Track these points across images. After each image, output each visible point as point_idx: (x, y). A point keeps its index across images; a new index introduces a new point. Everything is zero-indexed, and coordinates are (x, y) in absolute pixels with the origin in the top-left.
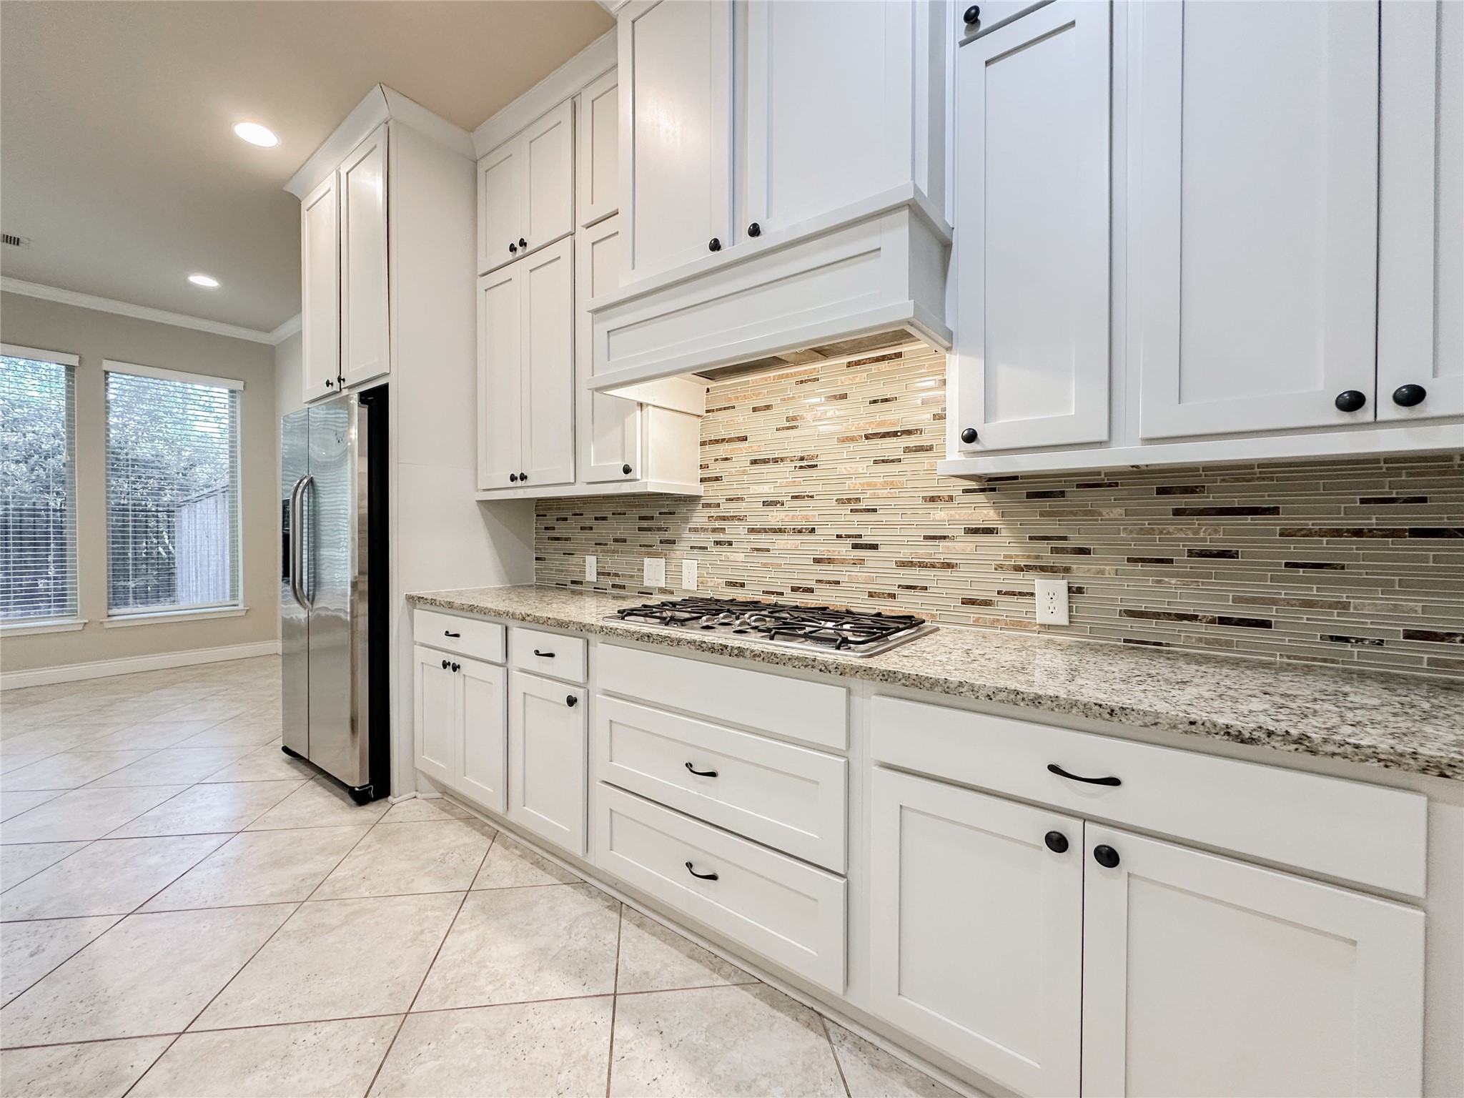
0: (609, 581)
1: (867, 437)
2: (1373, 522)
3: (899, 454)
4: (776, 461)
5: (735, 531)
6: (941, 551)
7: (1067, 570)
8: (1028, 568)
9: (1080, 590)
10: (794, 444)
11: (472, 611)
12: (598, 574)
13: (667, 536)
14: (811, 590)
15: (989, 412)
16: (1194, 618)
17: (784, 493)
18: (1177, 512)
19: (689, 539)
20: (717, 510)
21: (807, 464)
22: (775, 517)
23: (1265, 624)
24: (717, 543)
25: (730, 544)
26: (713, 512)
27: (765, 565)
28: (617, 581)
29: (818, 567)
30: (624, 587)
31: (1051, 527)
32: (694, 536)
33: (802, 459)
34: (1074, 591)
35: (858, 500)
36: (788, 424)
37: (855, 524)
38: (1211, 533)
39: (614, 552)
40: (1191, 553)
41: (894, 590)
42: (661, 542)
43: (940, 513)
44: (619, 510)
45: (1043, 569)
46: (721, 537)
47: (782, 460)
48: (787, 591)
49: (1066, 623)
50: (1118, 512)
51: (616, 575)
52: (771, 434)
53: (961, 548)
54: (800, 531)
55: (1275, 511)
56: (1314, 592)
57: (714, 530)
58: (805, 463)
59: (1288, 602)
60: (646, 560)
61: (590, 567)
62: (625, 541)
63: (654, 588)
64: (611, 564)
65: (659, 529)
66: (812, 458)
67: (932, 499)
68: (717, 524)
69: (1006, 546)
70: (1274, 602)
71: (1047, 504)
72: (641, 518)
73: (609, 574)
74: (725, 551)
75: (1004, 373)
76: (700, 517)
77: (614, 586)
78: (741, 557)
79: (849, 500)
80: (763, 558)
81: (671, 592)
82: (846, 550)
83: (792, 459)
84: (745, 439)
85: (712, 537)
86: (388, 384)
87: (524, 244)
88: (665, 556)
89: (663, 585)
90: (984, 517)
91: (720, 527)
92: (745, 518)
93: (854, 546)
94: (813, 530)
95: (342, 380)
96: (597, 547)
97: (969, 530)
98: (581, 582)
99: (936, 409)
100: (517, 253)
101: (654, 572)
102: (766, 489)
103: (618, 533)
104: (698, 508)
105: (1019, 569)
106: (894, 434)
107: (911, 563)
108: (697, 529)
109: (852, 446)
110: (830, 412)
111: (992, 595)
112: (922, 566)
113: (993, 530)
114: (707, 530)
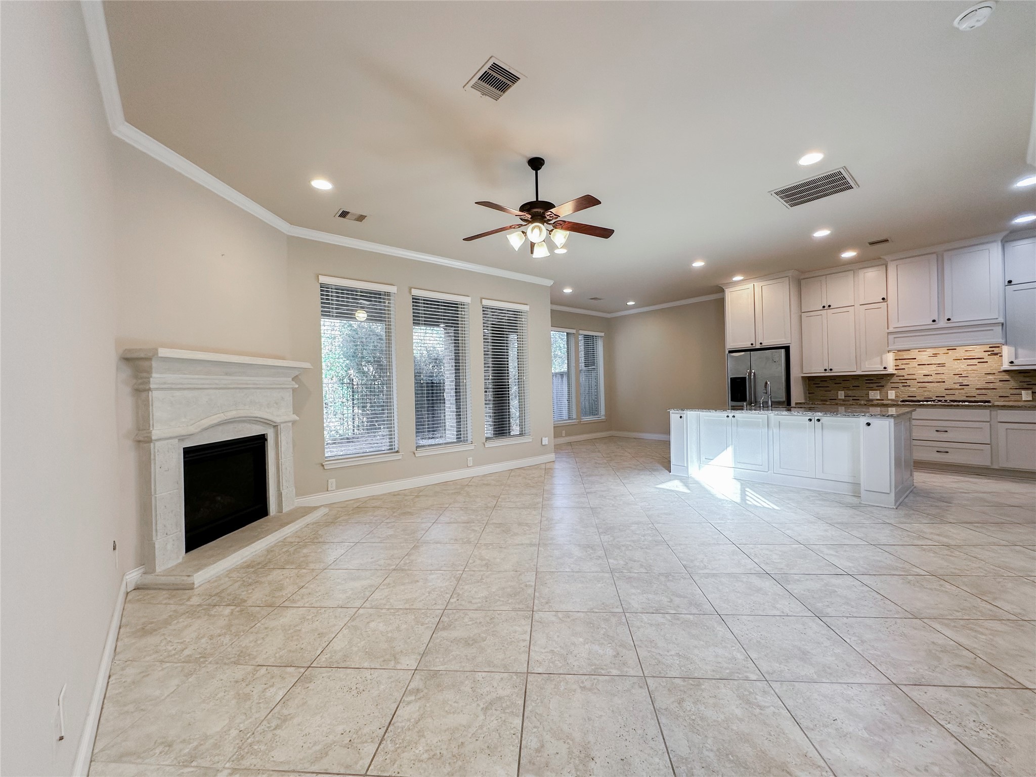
0: (851, 398)
1: (964, 359)
3: (977, 363)
4: (928, 364)
5: (911, 383)
6: (991, 386)
7: (1032, 388)
8: (1020, 388)
10: (935, 360)
12: (845, 396)
13: (879, 385)
14: (944, 397)
15: (1016, 358)
17: (932, 373)
19: (890, 385)
20: (903, 377)
21: (942, 365)
22: (929, 379)
24: (903, 386)
25: (910, 386)
26: (901, 378)
28: (855, 398)
29: (947, 391)
30: (859, 400)
31: (1028, 379)
33: (939, 364)
34: (1033, 393)
35: (961, 374)
36: (933, 355)
37: (961, 380)
39: (853, 390)
41: (975, 395)
42: (877, 386)
43: (991, 377)
45: (1023, 389)
47: (931, 364)
49: (1031, 399)
51: (854, 396)
54: (939, 382)
57: (902, 383)
60: (870, 392)
61: (841, 394)
62: (859, 386)
63: (874, 399)
64: (850, 393)
65: (876, 383)
67: (988, 374)
68: (903, 381)
69: (1013, 384)
71: (1025, 375)
72: (866, 380)
73: (851, 396)
74: (907, 388)
75: (1021, 350)
76: (895, 379)
77: (853, 400)
78: (915, 389)
79: (958, 374)
80: (925, 389)
81: (883, 400)
82: (957, 386)
83: (935, 364)
84: (915, 359)
85: (901, 385)
86: (789, 346)
87: (829, 306)
88: (879, 390)
89: (879, 398)
90: (1007, 377)
91: (905, 382)
92: (916, 379)
93: (960, 385)
94: (944, 382)
95: (761, 344)
96: (844, 388)
97: (1000, 381)
98: (835, 399)
99: (989, 353)
100: (825, 308)
101: (875, 395)
102: (925, 372)
103: (855, 385)
104: (895, 377)
105: (1016, 389)
106: (974, 359)
107: (981, 389)
108: (894, 383)
109: (959, 361)
110: (950, 353)
111: (1008, 395)
112: (985, 389)
113: (1009, 381)
114: (899, 383)
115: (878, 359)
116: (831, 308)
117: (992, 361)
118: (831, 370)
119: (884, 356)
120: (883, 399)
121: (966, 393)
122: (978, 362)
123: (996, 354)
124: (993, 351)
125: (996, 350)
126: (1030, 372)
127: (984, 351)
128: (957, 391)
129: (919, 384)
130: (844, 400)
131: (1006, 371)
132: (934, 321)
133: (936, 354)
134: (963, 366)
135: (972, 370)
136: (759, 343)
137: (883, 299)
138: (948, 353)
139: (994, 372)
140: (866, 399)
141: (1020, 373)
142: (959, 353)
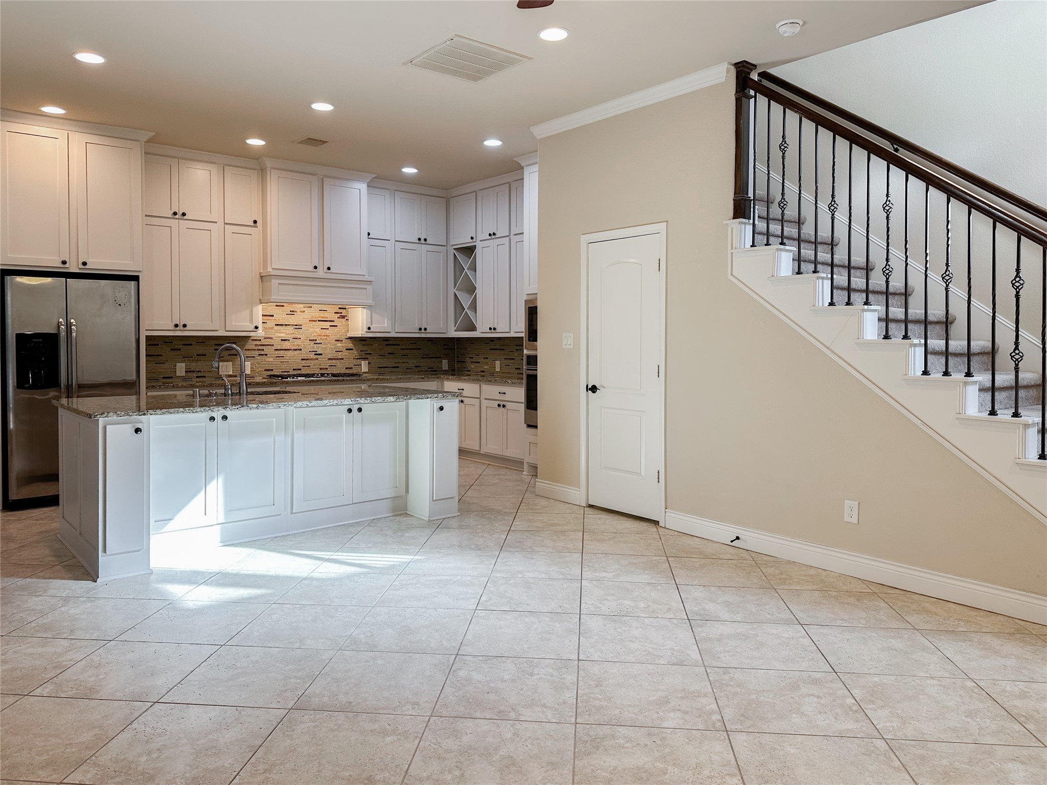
0: (195, 375)
1: (319, 321)
2: (411, 347)
4: (286, 325)
5: (269, 350)
6: (340, 355)
7: (368, 358)
8: (360, 358)
9: (370, 363)
10: (292, 320)
11: (211, 386)
12: (186, 372)
13: (231, 352)
14: (300, 369)
15: (372, 323)
16: (389, 367)
17: (290, 337)
18: (386, 345)
19: (245, 353)
20: (259, 342)
21: (298, 327)
22: (286, 345)
23: (398, 367)
24: (260, 355)
25: (266, 355)
26: (258, 343)
27: (281, 362)
28: (200, 374)
29: (303, 362)
30: (205, 377)
31: (364, 348)
32: (248, 352)
33: (296, 325)
34: (369, 363)
35: (316, 340)
36: (291, 313)
37: (315, 347)
38: (390, 349)
39: (197, 360)
40: (388, 354)
41: (327, 367)
42: (229, 355)
43: (339, 344)
45: (363, 358)
46: (262, 353)
47: (289, 325)
49: (368, 371)
50: (377, 344)
51: (199, 371)
52: (284, 316)
53: (347, 353)
54: (296, 350)
55: (399, 345)
56: (404, 360)
59: (401, 363)
60: (220, 363)
61: (181, 369)
62: (205, 355)
64: (194, 366)
66: (300, 325)
67: (337, 340)
68: (260, 348)
69: (355, 353)
70: (399, 363)
71: (364, 343)
72: (216, 345)
73: (194, 371)
74: (264, 358)
75: (374, 314)
76: (250, 345)
77: (197, 377)
78: (272, 359)
79: (313, 340)
82: (312, 356)
83: (293, 325)
84: (273, 316)
85: (257, 353)
86: (138, 276)
87: (184, 214)
88: (232, 361)
90: (350, 345)
91: (261, 348)
92: (273, 345)
93: (315, 354)
94: (301, 350)
95: (84, 264)
96: (186, 358)
97: (346, 349)
98: (172, 377)
99: (339, 315)
100: (177, 216)
101: (226, 368)
102: (282, 335)
103: (200, 352)
104: (250, 341)
105: (358, 359)
106: (327, 321)
107: (332, 359)
108: (249, 350)
109: (314, 323)
110: (306, 311)
111: (352, 366)
112: (335, 359)
113: (352, 349)
114: (255, 350)
115: (246, 313)
116: (185, 217)
117: (340, 323)
118: (185, 326)
119: (254, 309)
120: (235, 374)
121: (320, 364)
122: (330, 326)
123: (343, 317)
124: (341, 313)
125: (344, 312)
126: (366, 340)
127: (335, 313)
128: (313, 362)
129: (277, 352)
130: (184, 379)
131: (350, 338)
132: (316, 267)
133: (293, 311)
134: (317, 330)
135: (325, 336)
136: (81, 262)
137: (255, 222)
138: (304, 312)
139: (343, 338)
140: (216, 375)
141: (360, 340)
142: (314, 313)
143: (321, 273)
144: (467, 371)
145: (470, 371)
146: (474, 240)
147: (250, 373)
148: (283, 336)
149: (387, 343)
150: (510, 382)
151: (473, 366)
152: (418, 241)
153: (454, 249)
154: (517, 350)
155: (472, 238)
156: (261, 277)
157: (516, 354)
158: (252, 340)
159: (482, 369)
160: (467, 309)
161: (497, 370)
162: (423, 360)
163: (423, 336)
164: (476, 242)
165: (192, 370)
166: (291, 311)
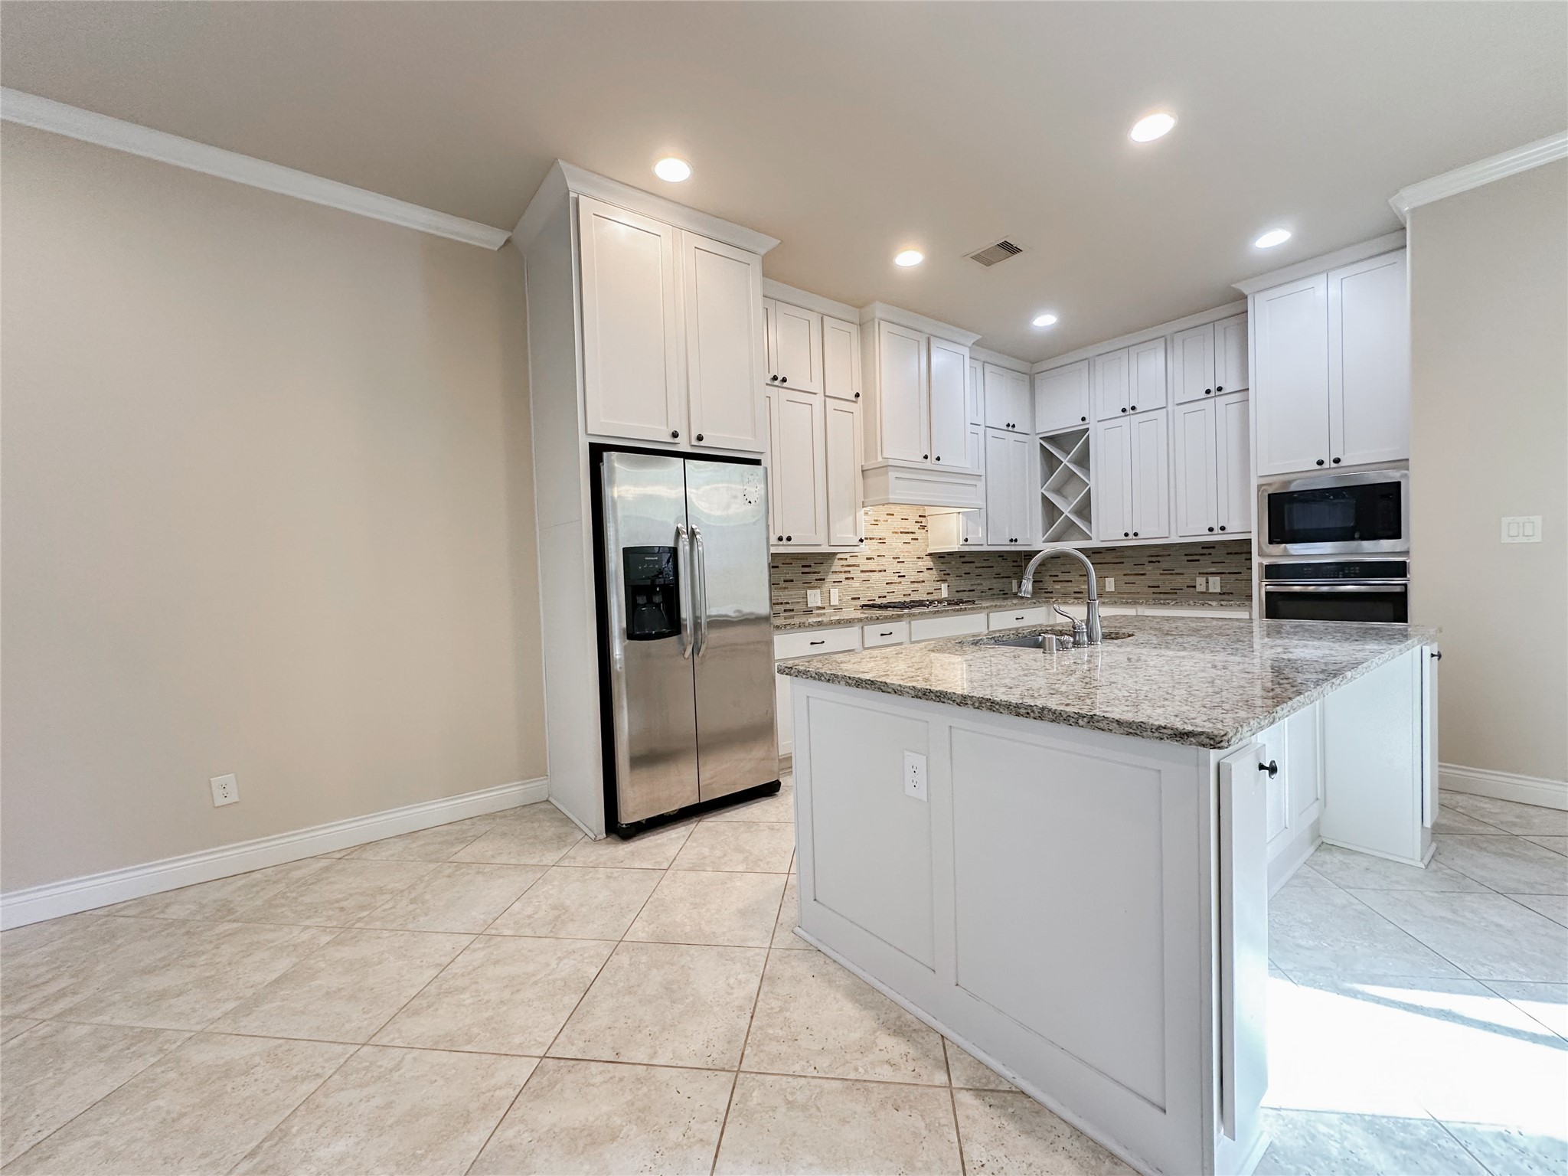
0: (783, 608)
1: (901, 533)
2: (984, 565)
3: (910, 541)
4: (871, 539)
5: (855, 572)
6: (921, 577)
7: (947, 580)
10: (877, 533)
13: (818, 576)
14: (885, 597)
16: (965, 591)
17: (874, 554)
19: (831, 578)
22: (871, 565)
24: (847, 579)
25: (853, 578)
26: (844, 562)
27: (868, 588)
28: (788, 607)
29: (888, 586)
30: (793, 610)
31: (943, 567)
32: (835, 576)
33: (881, 539)
34: (948, 587)
35: (899, 558)
37: (898, 567)
38: (967, 568)
39: (785, 588)
41: (908, 593)
42: (816, 580)
43: (920, 563)
44: (788, 561)
45: (943, 581)
46: (849, 576)
47: (873, 538)
48: (877, 599)
49: (947, 597)
50: (954, 562)
51: (788, 603)
53: (926, 575)
54: (881, 571)
55: (974, 562)
57: (845, 572)
58: (881, 541)
59: (977, 585)
60: (809, 591)
62: (792, 581)
63: (813, 607)
65: (814, 573)
66: (884, 539)
67: (919, 558)
68: (847, 569)
69: (935, 573)
70: (975, 585)
71: (942, 560)
72: (803, 566)
73: (782, 603)
74: (850, 582)
75: (968, 521)
76: (837, 565)
77: (785, 610)
78: (858, 584)
79: (896, 558)
80: (868, 585)
81: (824, 608)
82: (896, 578)
83: (877, 539)
85: (844, 576)
86: (760, 460)
87: (784, 380)
88: (819, 588)
89: (819, 605)
90: (931, 564)
92: (859, 566)
93: (899, 576)
94: (885, 571)
95: (700, 438)
96: (773, 585)
97: (927, 569)
99: (919, 525)
100: (776, 383)
101: (814, 598)
102: (867, 552)
103: (788, 578)
104: (836, 561)
105: (938, 581)
106: (908, 533)
107: (914, 582)
108: (836, 572)
109: (896, 535)
110: (889, 520)
111: (933, 591)
112: (917, 582)
113: (932, 569)
114: (841, 572)
115: (850, 519)
116: (785, 385)
117: (920, 534)
118: (789, 539)
119: (858, 515)
120: (822, 606)
121: (903, 590)
122: (913, 539)
123: (923, 527)
124: (921, 522)
125: (924, 521)
126: (944, 557)
127: (917, 522)
128: (897, 587)
129: (863, 575)
131: (930, 554)
132: (926, 457)
133: (877, 521)
134: (900, 545)
135: (907, 552)
136: (694, 435)
137: (857, 395)
138: (887, 521)
139: (923, 555)
140: (804, 607)
141: (939, 557)
142: (896, 524)
143: (928, 464)
144: (1045, 592)
145: (1052, 592)
146: (1087, 421)
147: (837, 604)
148: (870, 554)
149: (963, 560)
150: (1214, 604)
151: (1058, 586)
152: (1006, 428)
153: (1041, 438)
154: (1150, 562)
155: (1083, 419)
156: (863, 471)
157: (1150, 568)
158: (839, 559)
159: (1077, 590)
160: (1069, 512)
161: (1107, 589)
162: (995, 581)
163: (1013, 549)
164: (1089, 423)
165: (780, 601)
166: (875, 521)
